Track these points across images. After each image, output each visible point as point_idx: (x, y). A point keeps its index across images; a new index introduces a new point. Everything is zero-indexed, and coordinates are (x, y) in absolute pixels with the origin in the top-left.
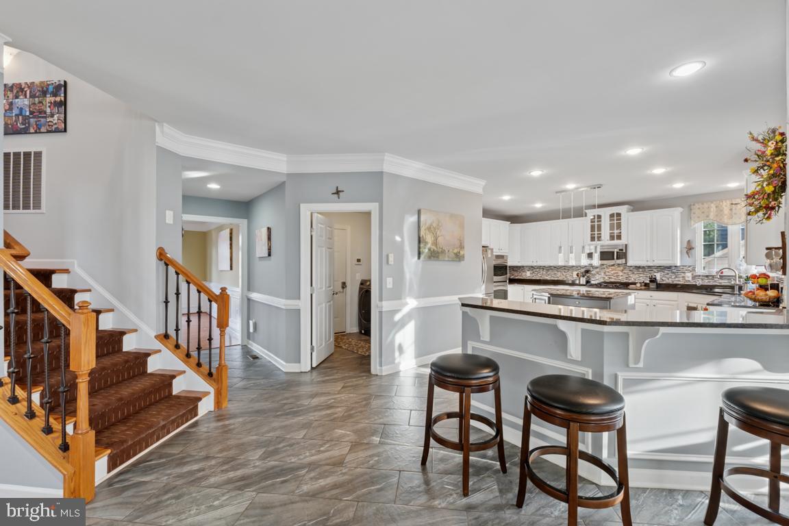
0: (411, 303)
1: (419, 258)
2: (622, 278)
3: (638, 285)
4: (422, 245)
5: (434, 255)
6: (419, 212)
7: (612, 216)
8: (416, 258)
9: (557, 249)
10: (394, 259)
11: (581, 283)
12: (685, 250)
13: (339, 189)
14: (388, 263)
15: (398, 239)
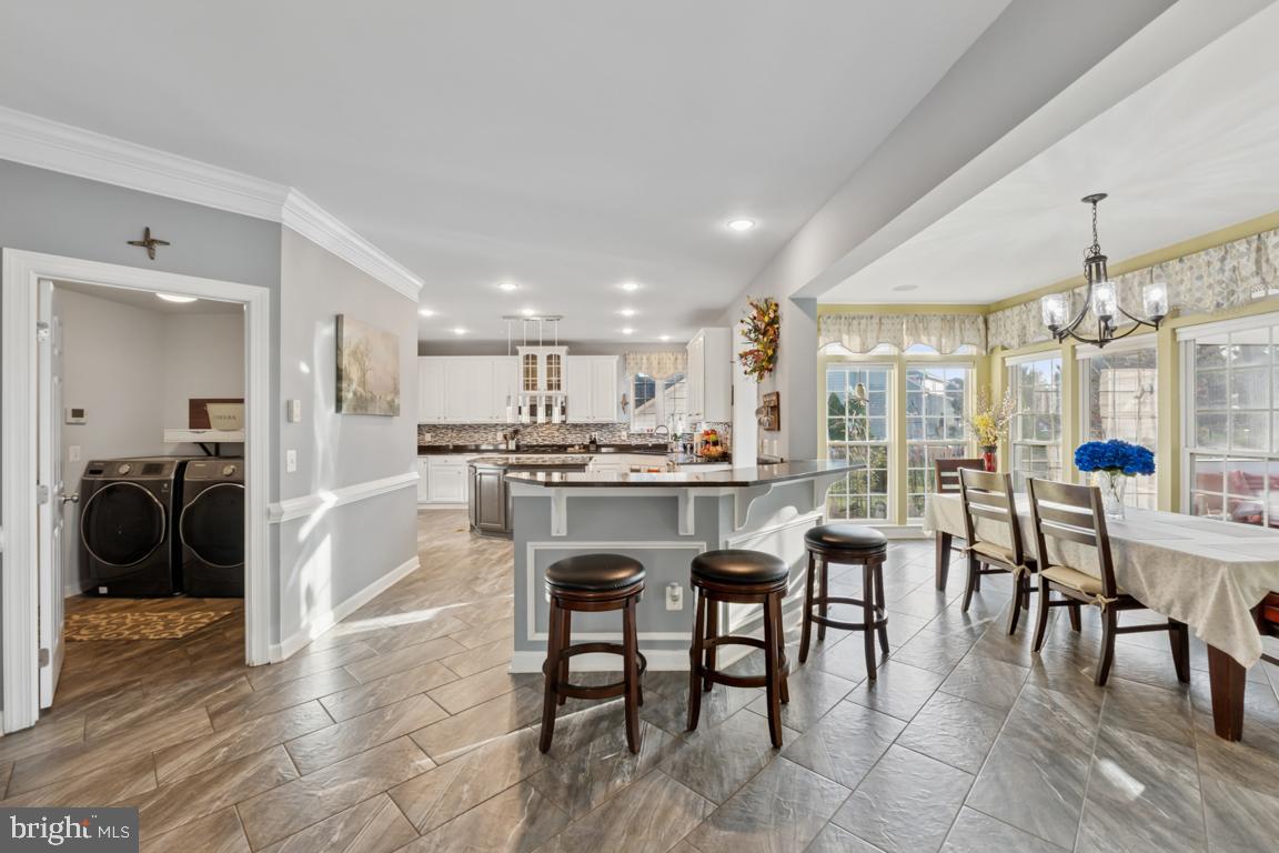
0: (329, 499)
1: (339, 409)
2: (558, 441)
3: (577, 447)
4: (344, 385)
5: (362, 405)
6: (338, 320)
7: (550, 357)
8: (333, 408)
9: (505, 399)
10: (301, 411)
11: (510, 448)
12: (621, 406)
13: (152, 236)
14: (289, 419)
15: (304, 368)
